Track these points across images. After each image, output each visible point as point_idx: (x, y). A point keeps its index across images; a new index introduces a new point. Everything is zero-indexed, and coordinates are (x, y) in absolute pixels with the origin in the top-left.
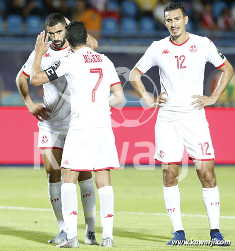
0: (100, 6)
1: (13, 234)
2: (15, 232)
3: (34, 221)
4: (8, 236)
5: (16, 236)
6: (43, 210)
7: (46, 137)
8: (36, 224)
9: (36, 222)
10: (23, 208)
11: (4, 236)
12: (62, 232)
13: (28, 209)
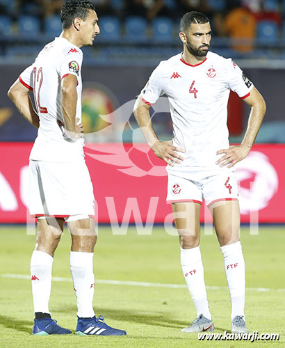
0: (254, 5)
1: (134, 320)
2: (137, 316)
3: (163, 302)
4: (126, 322)
5: (138, 322)
6: (176, 286)
7: (178, 186)
8: (165, 305)
9: (165, 303)
10: (147, 284)
11: (121, 322)
12: (201, 317)
13: (154, 285)
